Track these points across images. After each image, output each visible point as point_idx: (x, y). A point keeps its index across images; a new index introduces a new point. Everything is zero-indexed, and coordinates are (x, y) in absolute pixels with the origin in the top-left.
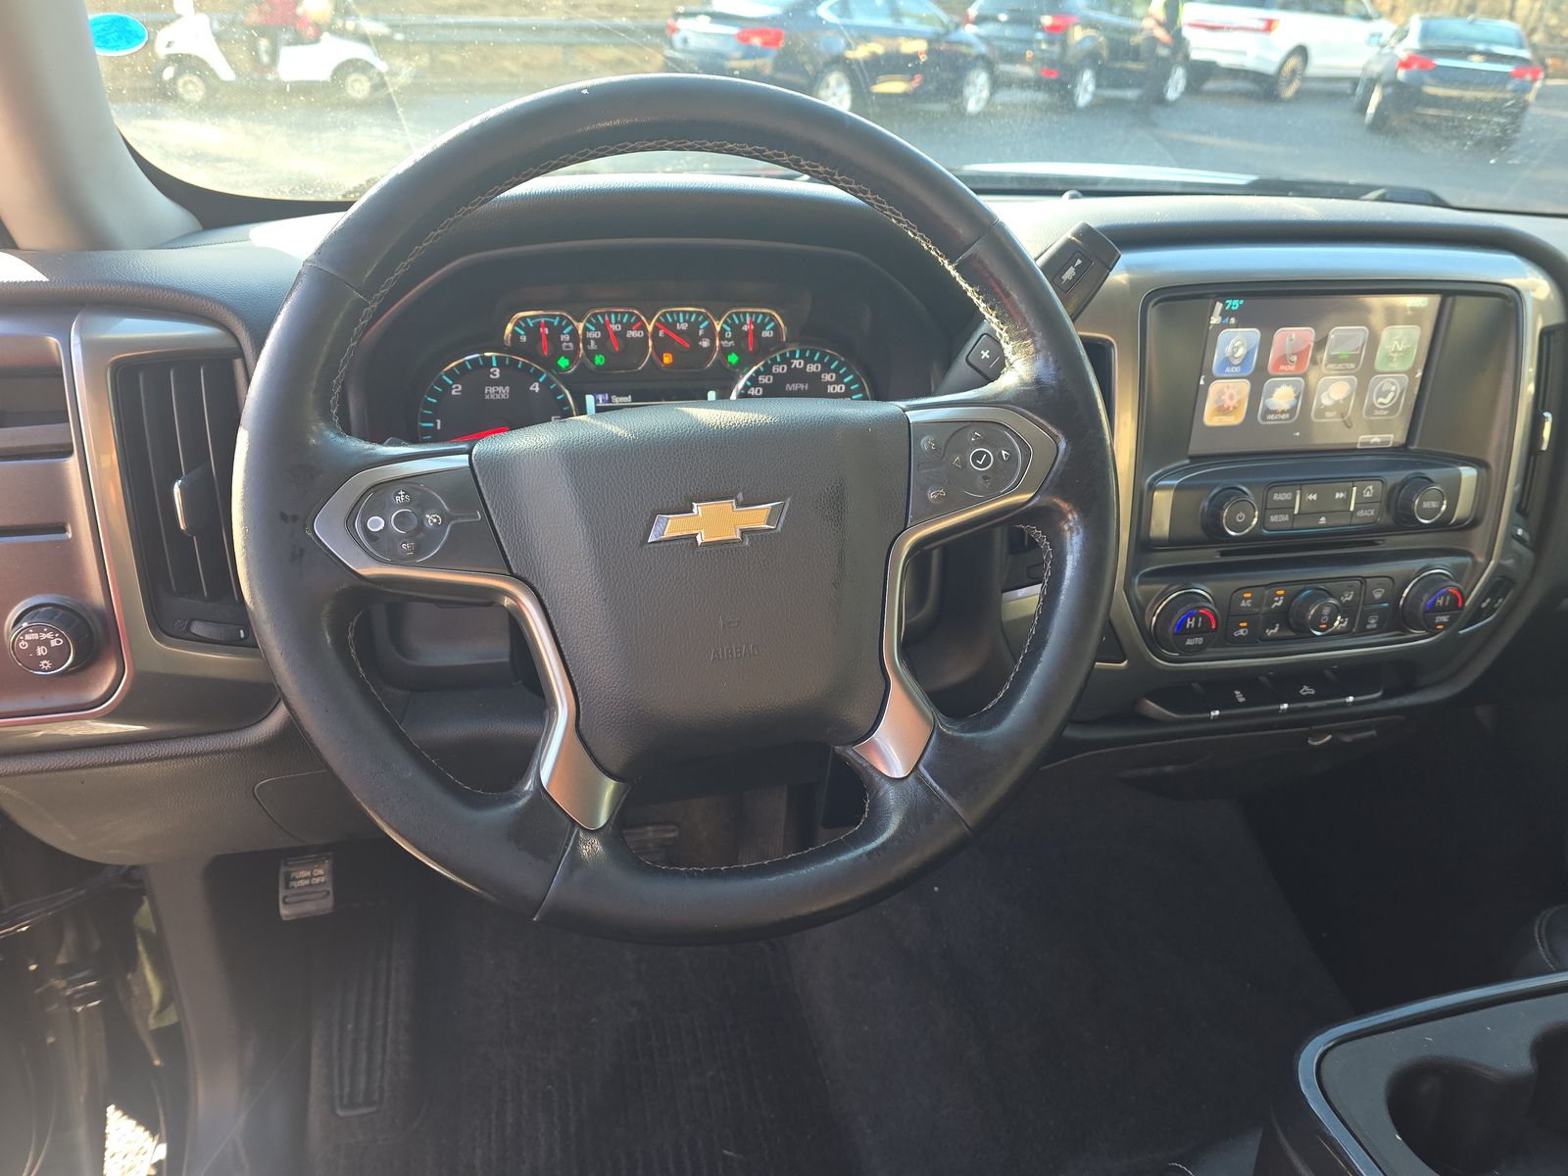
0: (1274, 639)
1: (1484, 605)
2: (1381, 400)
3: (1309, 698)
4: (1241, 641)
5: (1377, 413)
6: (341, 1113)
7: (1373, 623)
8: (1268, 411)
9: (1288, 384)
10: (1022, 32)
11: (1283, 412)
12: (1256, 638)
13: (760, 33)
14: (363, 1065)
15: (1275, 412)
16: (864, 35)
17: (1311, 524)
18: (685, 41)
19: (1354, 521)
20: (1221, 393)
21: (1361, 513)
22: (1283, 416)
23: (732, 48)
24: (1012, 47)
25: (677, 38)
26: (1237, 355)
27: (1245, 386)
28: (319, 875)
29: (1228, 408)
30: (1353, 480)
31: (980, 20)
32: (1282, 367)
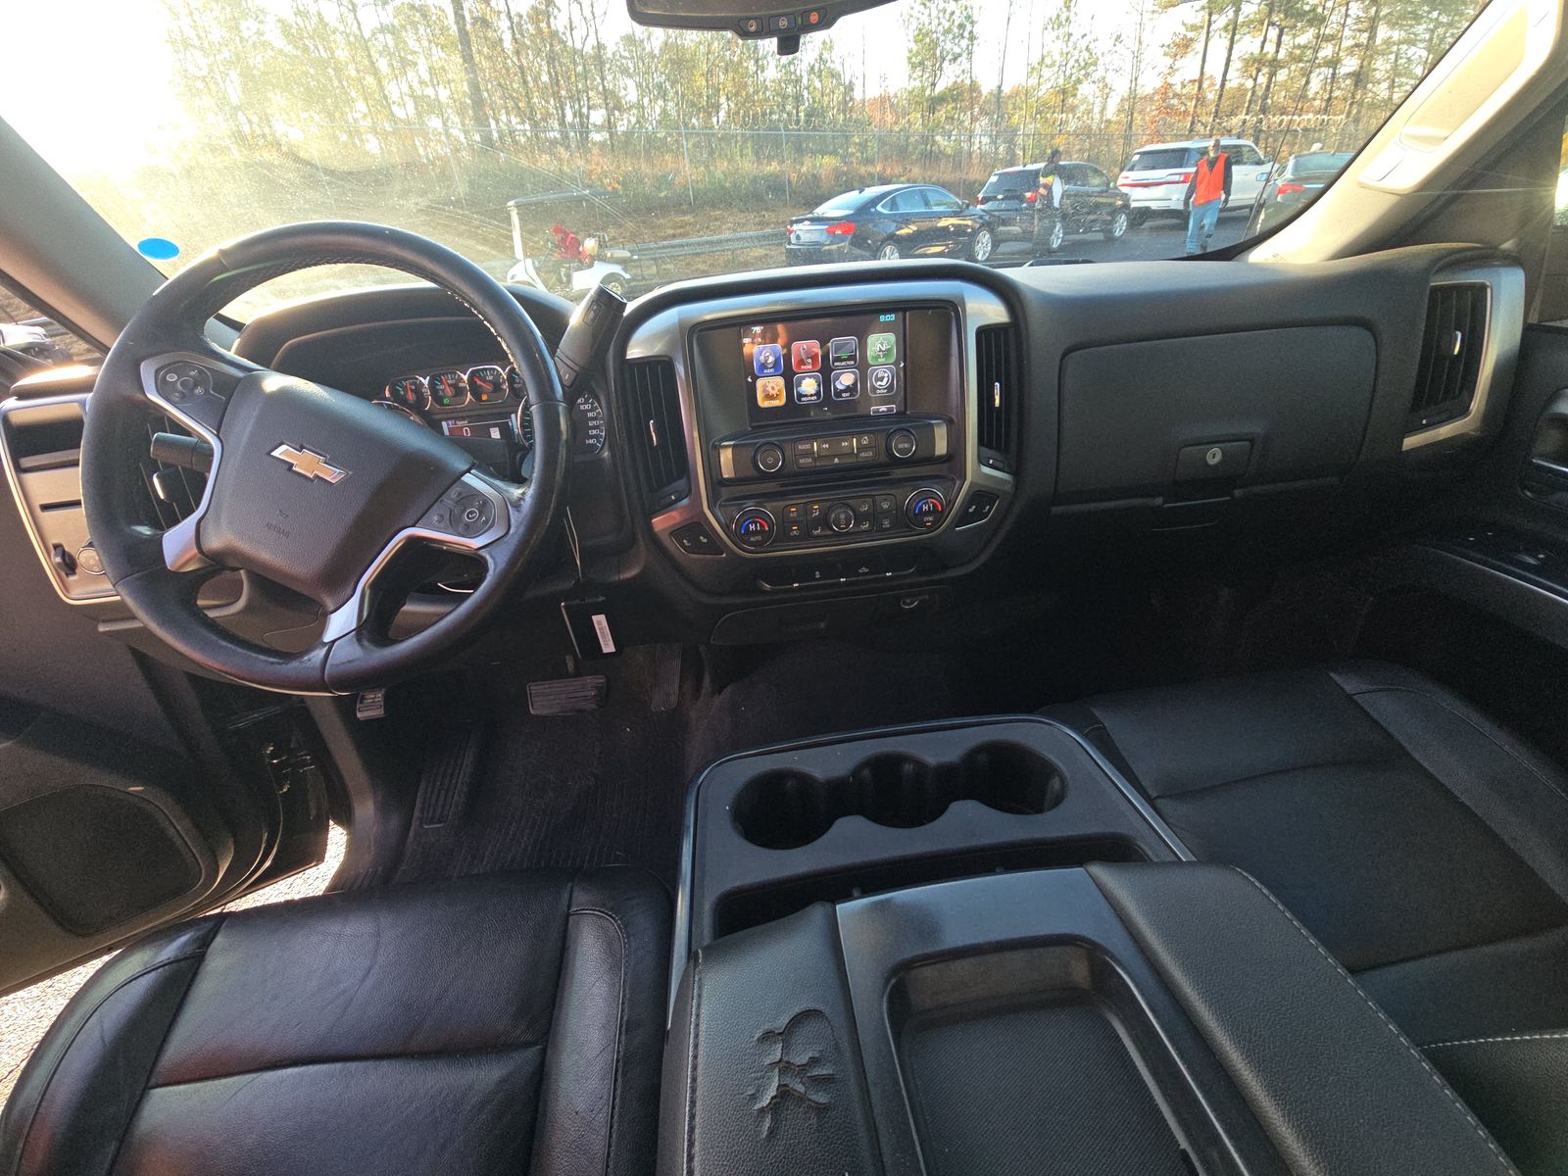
0: (818, 537)
1: (971, 510)
2: (879, 383)
3: (864, 574)
4: (795, 538)
5: (878, 391)
6: (426, 827)
7: (886, 524)
8: (800, 396)
9: (810, 377)
10: (1014, 204)
11: (812, 395)
12: (806, 536)
13: (840, 226)
14: (440, 803)
15: (806, 396)
16: (906, 220)
17: (830, 463)
18: (798, 237)
19: (859, 460)
20: (765, 386)
21: (863, 454)
22: (813, 398)
23: (823, 238)
24: (1004, 215)
25: (793, 237)
26: (769, 361)
27: (780, 381)
28: (379, 696)
29: (773, 395)
30: (853, 435)
31: (985, 200)
32: (803, 367)
